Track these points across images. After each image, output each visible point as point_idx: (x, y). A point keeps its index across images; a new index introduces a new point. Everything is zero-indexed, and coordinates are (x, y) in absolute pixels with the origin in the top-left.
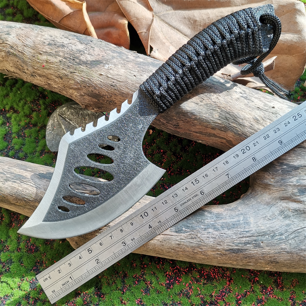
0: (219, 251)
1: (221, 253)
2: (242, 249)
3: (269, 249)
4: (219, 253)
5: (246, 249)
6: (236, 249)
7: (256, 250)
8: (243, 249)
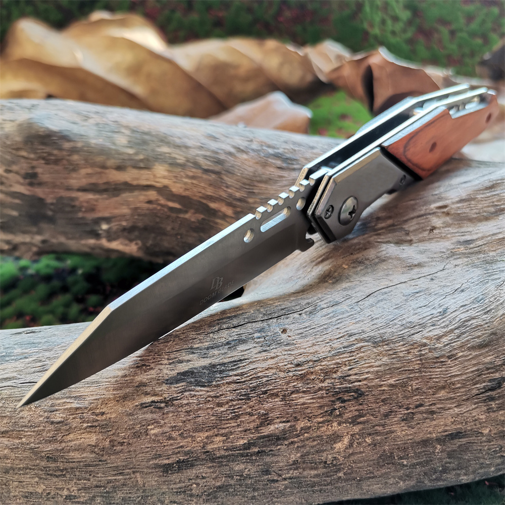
0: (147, 394)
1: (156, 399)
2: (223, 364)
3: (314, 345)
4: (149, 399)
5: (236, 359)
6: (204, 368)
7: (272, 355)
8: (226, 361)
